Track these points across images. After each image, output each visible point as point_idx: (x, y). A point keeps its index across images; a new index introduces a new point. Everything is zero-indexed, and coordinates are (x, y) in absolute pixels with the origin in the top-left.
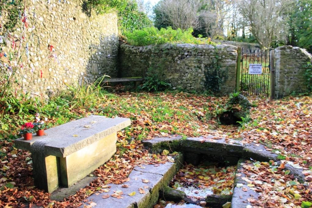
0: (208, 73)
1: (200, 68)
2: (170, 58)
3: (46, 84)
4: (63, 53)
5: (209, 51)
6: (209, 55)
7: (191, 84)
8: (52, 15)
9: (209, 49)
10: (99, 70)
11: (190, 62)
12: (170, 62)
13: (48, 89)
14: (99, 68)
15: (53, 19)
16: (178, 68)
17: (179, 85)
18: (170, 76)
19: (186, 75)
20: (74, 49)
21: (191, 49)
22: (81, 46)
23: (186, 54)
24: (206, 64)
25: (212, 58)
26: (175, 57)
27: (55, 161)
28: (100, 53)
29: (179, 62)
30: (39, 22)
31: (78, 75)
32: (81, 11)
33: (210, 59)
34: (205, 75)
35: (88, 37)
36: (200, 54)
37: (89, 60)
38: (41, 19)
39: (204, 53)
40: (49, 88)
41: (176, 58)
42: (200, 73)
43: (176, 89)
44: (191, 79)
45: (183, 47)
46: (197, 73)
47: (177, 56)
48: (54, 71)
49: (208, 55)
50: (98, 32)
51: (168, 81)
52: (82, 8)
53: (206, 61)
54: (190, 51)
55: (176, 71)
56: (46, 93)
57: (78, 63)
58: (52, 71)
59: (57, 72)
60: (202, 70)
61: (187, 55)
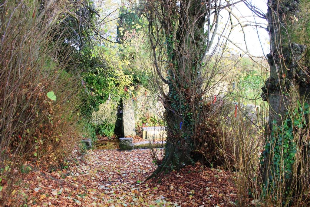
27: (145, 132)
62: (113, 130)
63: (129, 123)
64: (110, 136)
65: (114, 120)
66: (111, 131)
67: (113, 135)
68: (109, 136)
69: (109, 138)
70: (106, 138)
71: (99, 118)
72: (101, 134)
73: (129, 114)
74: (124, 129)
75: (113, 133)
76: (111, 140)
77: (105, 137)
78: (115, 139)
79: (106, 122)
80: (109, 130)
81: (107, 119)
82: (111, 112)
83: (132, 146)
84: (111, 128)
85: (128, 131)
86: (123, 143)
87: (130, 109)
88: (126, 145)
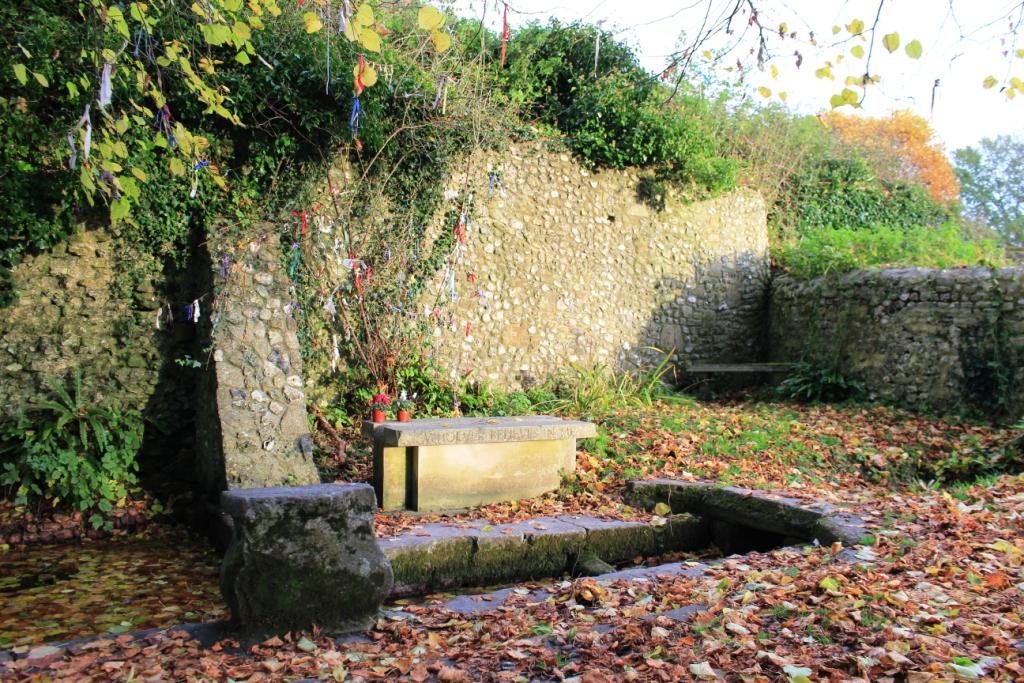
0: (970, 352)
1: (945, 337)
2: (862, 311)
3: (518, 358)
4: (572, 295)
5: (974, 286)
6: (974, 297)
7: (918, 385)
8: (546, 216)
9: (972, 282)
10: (686, 342)
11: (914, 319)
12: (863, 321)
13: (522, 371)
14: (689, 337)
15: (547, 224)
16: (883, 338)
17: (885, 388)
18: (863, 361)
19: (905, 357)
20: (605, 287)
21: (918, 284)
22: (630, 281)
23: (905, 296)
24: (965, 326)
25: (981, 309)
26: (876, 306)
27: (404, 456)
28: (693, 299)
29: (884, 321)
30: (512, 231)
31: (612, 349)
32: (631, 200)
33: (976, 310)
34: (959, 360)
35: (653, 259)
36: (946, 296)
37: (654, 314)
38: (519, 225)
39: (959, 292)
40: (525, 367)
41: (878, 311)
42: (945, 353)
43: (876, 399)
44: (918, 370)
45: (896, 277)
46: (935, 353)
47: (880, 304)
48: (543, 334)
49: (970, 300)
50: (686, 246)
51: (858, 376)
52: (635, 193)
53: (963, 317)
54: (916, 288)
55: (878, 346)
56: (517, 378)
57: (616, 319)
58: (537, 332)
59: (551, 337)
60: (951, 343)
61: (908, 300)
62: (129, 457)
63: (258, 395)
64: (105, 506)
65: (140, 386)
66: (109, 461)
67: (131, 497)
68: (95, 509)
69: (97, 522)
70: (65, 524)
71: (14, 368)
72: (22, 491)
73: (262, 333)
74: (218, 438)
75: (133, 479)
76: (109, 535)
77: (58, 518)
78: (145, 524)
79: (72, 394)
80: (96, 456)
81: (77, 374)
82: (116, 325)
83: (378, 577)
84: (117, 442)
85: (256, 456)
86: (269, 538)
87: (264, 293)
88: (307, 570)
